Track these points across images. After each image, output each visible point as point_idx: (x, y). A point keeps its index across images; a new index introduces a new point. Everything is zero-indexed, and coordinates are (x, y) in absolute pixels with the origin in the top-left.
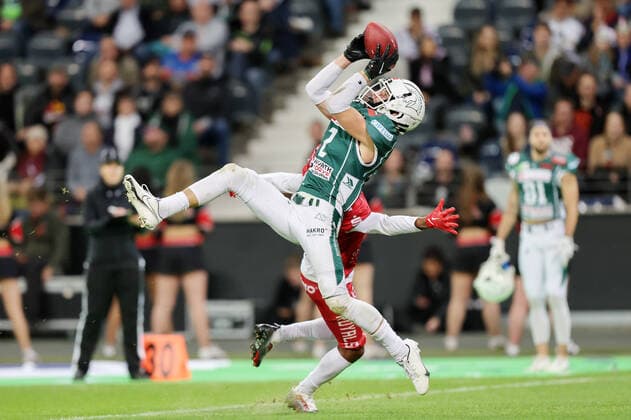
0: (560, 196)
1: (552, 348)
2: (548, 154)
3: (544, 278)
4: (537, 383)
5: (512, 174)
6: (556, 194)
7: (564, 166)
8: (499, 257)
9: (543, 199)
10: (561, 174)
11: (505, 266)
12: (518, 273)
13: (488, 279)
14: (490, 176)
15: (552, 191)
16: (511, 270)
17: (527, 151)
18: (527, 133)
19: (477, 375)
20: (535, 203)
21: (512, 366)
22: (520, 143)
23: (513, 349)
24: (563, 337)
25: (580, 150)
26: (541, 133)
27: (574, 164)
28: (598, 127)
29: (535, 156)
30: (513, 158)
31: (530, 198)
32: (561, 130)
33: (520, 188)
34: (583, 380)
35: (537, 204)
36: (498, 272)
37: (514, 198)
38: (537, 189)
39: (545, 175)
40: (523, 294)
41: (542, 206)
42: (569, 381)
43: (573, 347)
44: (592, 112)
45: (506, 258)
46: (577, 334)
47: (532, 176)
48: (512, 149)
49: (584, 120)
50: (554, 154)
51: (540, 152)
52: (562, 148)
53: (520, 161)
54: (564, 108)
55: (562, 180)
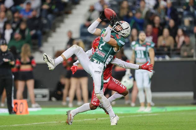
0: (149, 55)
1: (146, 104)
2: (145, 42)
3: (143, 81)
4: (141, 115)
5: (133, 48)
6: (147, 55)
7: (150, 46)
8: (128, 74)
9: (143, 56)
10: (149, 48)
11: (130, 78)
12: (134, 80)
13: (125, 82)
14: (125, 49)
15: (146, 53)
16: (132, 79)
17: (138, 41)
18: (138, 35)
19: (121, 113)
21: (133, 110)
22: (136, 38)
23: (133, 104)
24: (149, 101)
25: (155, 40)
26: (142, 35)
27: (153, 45)
28: (160, 33)
29: (141, 42)
30: (133, 43)
31: (139, 56)
32: (149, 34)
33: (135, 53)
34: (156, 114)
35: (141, 58)
36: (128, 79)
37: (133, 56)
38: (141, 53)
39: (144, 48)
40: (136, 86)
41: (143, 58)
42: (151, 115)
43: (152, 104)
44: (159, 28)
45: (131, 75)
46: (154, 100)
47: (139, 49)
48: (133, 40)
49: (156, 31)
50: (147, 42)
51: (142, 41)
52: (149, 40)
53: (136, 44)
54: (149, 27)
55: (149, 50)
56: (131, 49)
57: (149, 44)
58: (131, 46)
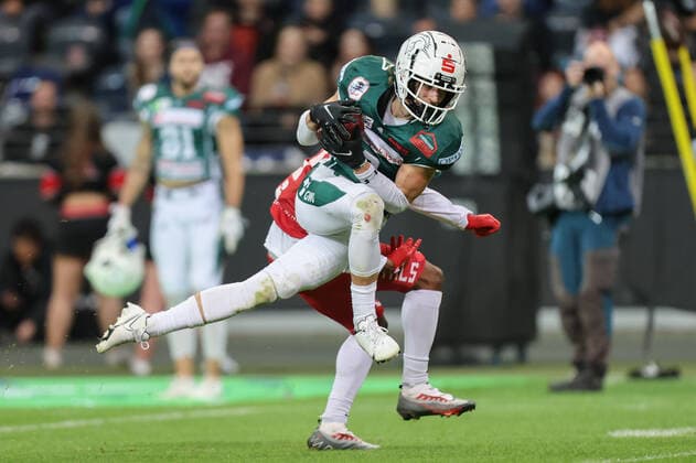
0: (216, 148)
1: (198, 365)
2: (199, 86)
3: (188, 264)
4: (177, 416)
5: (144, 115)
6: (208, 145)
7: (221, 105)
8: (121, 231)
9: (189, 151)
10: (217, 117)
11: (130, 245)
12: (149, 257)
13: (107, 264)
14: (110, 120)
15: (203, 140)
16: (139, 251)
17: (166, 82)
19: (89, 403)
20: (177, 156)
21: (139, 391)
22: (155, 71)
23: (141, 366)
24: (215, 349)
26: (186, 59)
27: (235, 103)
29: (178, 90)
30: (147, 92)
31: (170, 150)
32: (215, 52)
33: (155, 136)
34: (242, 411)
35: (179, 160)
36: (122, 252)
37: (145, 149)
38: (181, 138)
39: (193, 117)
40: (157, 285)
41: (189, 161)
43: (228, 364)
44: (256, 27)
45: (131, 233)
46: (236, 345)
47: (174, 118)
48: (142, 80)
49: (245, 38)
50: (206, 88)
51: (187, 86)
53: (158, 96)
54: (217, 23)
55: (219, 125)
56: (135, 120)
57: (217, 96)
58: (135, 104)
